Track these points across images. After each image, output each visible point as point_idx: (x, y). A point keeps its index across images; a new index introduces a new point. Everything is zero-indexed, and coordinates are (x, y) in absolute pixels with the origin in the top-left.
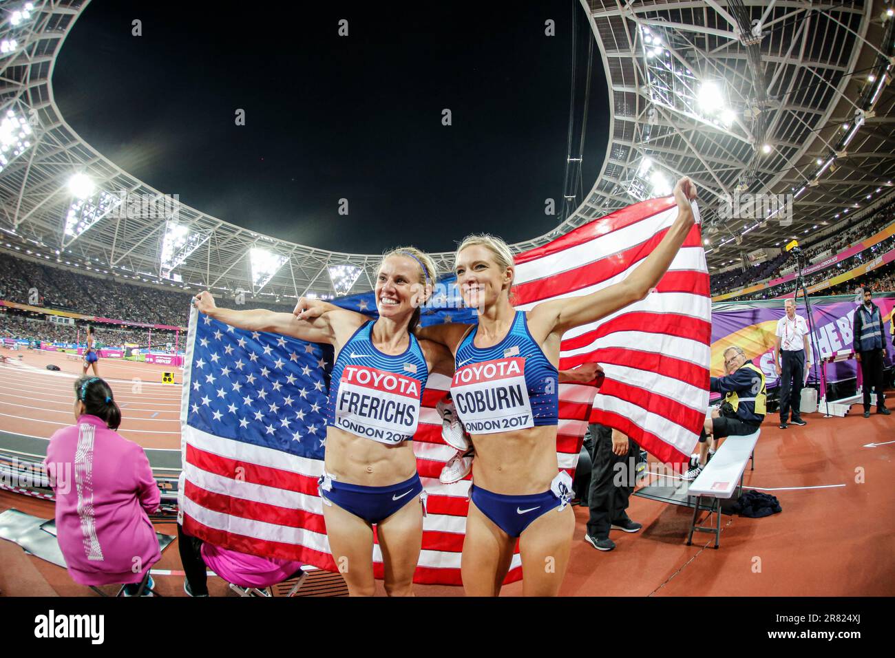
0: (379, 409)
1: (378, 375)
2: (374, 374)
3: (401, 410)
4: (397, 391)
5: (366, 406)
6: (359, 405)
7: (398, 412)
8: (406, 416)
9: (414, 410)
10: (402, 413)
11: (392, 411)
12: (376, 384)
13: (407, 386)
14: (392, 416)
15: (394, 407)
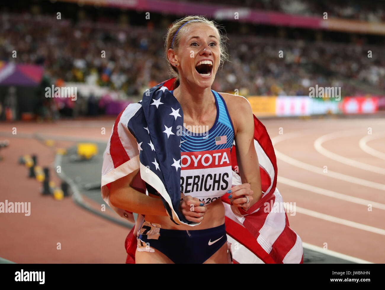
0: (199, 184)
1: (196, 157)
2: (193, 157)
3: (217, 179)
4: (213, 165)
5: (190, 184)
6: (184, 185)
7: (215, 181)
8: (222, 183)
9: (228, 176)
10: (219, 182)
11: (210, 182)
12: (196, 165)
13: (220, 158)
14: (210, 185)
15: (211, 179)
